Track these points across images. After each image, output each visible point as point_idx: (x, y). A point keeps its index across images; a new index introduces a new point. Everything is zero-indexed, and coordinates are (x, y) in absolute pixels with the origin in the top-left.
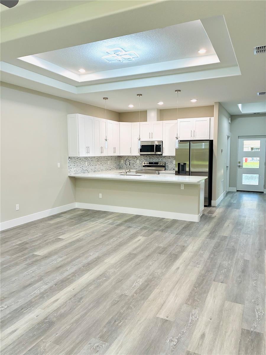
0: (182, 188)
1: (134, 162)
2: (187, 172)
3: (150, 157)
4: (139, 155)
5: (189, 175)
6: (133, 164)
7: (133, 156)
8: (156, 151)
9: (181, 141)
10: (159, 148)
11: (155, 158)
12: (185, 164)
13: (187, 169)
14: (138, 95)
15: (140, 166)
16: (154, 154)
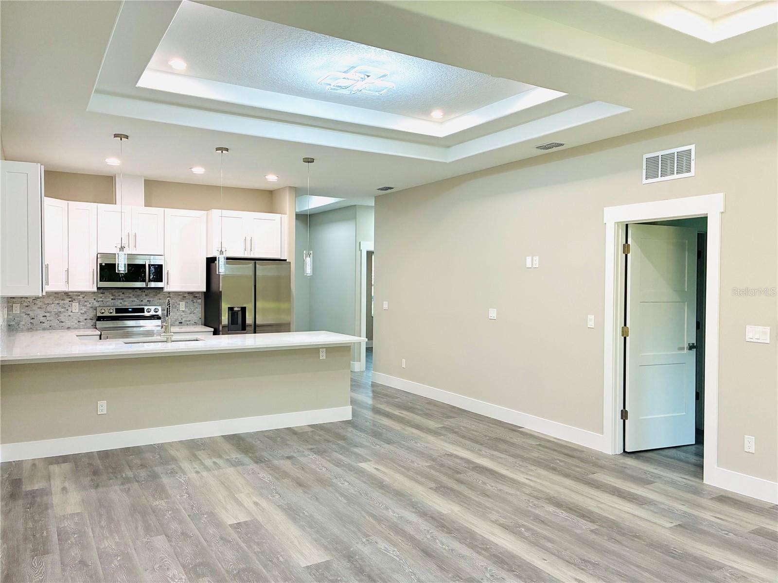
0: (323, 356)
1: (63, 310)
2: (250, 325)
3: (113, 295)
4: (95, 289)
5: (255, 332)
6: (58, 314)
7: (56, 293)
8: (150, 281)
9: (228, 259)
10: (158, 272)
11: (130, 297)
12: (243, 310)
13: (249, 320)
14: (217, 149)
15: (82, 318)
16: (144, 286)
